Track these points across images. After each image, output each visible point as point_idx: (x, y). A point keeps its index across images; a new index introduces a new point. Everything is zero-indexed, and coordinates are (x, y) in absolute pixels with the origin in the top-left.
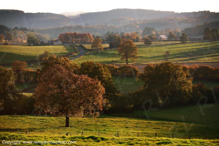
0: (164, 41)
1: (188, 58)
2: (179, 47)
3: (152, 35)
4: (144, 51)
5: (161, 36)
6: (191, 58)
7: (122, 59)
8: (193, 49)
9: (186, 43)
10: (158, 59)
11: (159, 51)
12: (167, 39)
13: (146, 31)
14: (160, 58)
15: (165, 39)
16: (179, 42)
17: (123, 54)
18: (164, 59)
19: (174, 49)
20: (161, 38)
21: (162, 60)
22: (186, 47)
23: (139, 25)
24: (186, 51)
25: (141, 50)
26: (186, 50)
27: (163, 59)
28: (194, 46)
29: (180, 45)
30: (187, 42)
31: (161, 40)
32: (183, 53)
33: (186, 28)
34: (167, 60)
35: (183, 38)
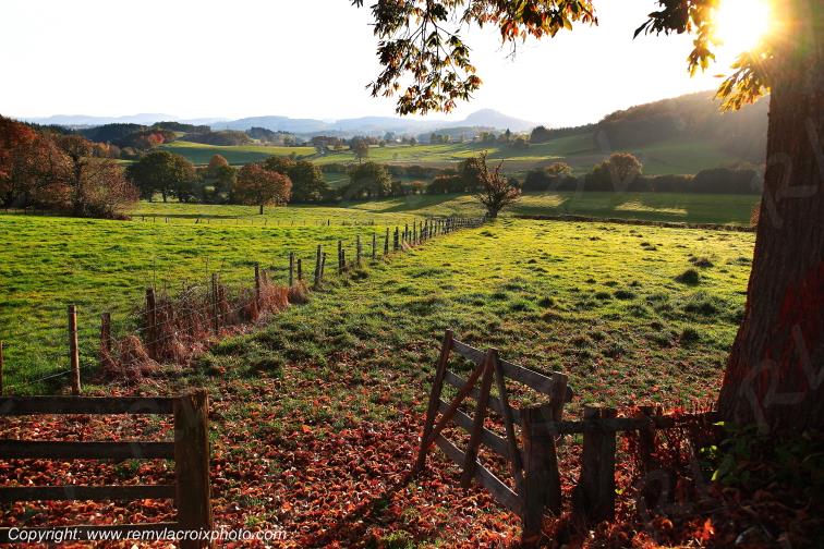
0: (399, 144)
1: (413, 159)
2: (408, 150)
3: (389, 139)
4: (378, 152)
6: (416, 158)
8: (419, 151)
12: (401, 143)
13: (387, 135)
16: (409, 145)
18: (394, 159)
20: (396, 141)
21: (392, 160)
22: (414, 149)
25: (376, 152)
28: (421, 149)
29: (409, 148)
30: (416, 145)
31: (397, 143)
35: (412, 142)
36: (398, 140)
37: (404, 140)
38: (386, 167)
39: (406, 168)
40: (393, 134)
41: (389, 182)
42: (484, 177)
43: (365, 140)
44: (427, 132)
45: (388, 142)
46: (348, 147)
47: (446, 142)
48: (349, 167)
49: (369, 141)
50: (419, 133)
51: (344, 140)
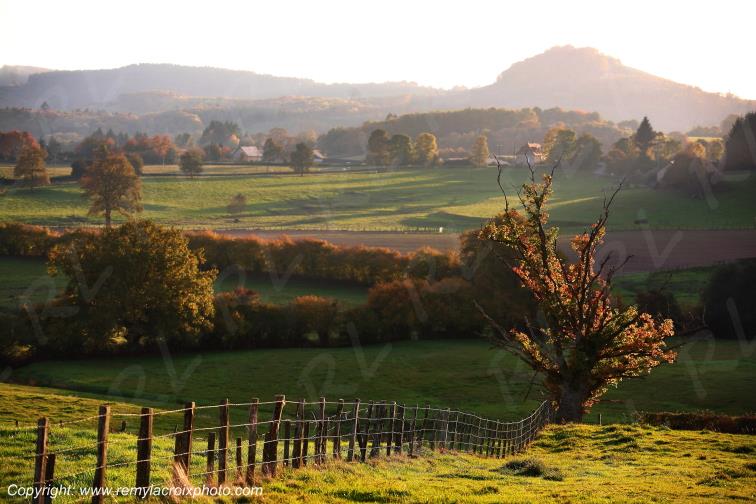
0: (252, 164)
1: (300, 218)
2: (285, 185)
3: (218, 145)
4: (175, 191)
5: (244, 149)
6: (311, 217)
7: (93, 211)
8: (325, 190)
9: (308, 172)
10: (211, 215)
11: (221, 192)
12: (260, 159)
13: (211, 132)
14: (219, 215)
15: (254, 160)
16: (287, 169)
17: (99, 197)
18: (231, 217)
19: (266, 189)
20: (243, 155)
21: (222, 221)
22: (305, 184)
23: (200, 116)
24: (304, 197)
25: (166, 189)
26: (304, 193)
27: (227, 217)
28: (331, 182)
29: (288, 179)
30: (312, 169)
31: (243, 160)
32: (291, 203)
33: (333, 130)
34: (236, 221)
35: (299, 157)
36: (251, 151)
37: (271, 151)
38: (197, 242)
39: (273, 251)
40: (232, 128)
41: (204, 296)
42: (534, 274)
43: (129, 147)
44: (356, 123)
45: (214, 155)
46: (67, 171)
47: (420, 163)
48: (65, 240)
49: (145, 151)
50: (326, 127)
51: (54, 144)
